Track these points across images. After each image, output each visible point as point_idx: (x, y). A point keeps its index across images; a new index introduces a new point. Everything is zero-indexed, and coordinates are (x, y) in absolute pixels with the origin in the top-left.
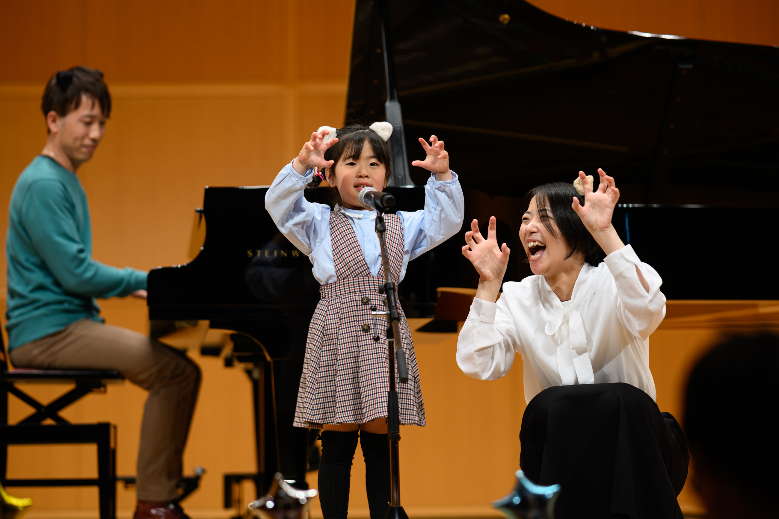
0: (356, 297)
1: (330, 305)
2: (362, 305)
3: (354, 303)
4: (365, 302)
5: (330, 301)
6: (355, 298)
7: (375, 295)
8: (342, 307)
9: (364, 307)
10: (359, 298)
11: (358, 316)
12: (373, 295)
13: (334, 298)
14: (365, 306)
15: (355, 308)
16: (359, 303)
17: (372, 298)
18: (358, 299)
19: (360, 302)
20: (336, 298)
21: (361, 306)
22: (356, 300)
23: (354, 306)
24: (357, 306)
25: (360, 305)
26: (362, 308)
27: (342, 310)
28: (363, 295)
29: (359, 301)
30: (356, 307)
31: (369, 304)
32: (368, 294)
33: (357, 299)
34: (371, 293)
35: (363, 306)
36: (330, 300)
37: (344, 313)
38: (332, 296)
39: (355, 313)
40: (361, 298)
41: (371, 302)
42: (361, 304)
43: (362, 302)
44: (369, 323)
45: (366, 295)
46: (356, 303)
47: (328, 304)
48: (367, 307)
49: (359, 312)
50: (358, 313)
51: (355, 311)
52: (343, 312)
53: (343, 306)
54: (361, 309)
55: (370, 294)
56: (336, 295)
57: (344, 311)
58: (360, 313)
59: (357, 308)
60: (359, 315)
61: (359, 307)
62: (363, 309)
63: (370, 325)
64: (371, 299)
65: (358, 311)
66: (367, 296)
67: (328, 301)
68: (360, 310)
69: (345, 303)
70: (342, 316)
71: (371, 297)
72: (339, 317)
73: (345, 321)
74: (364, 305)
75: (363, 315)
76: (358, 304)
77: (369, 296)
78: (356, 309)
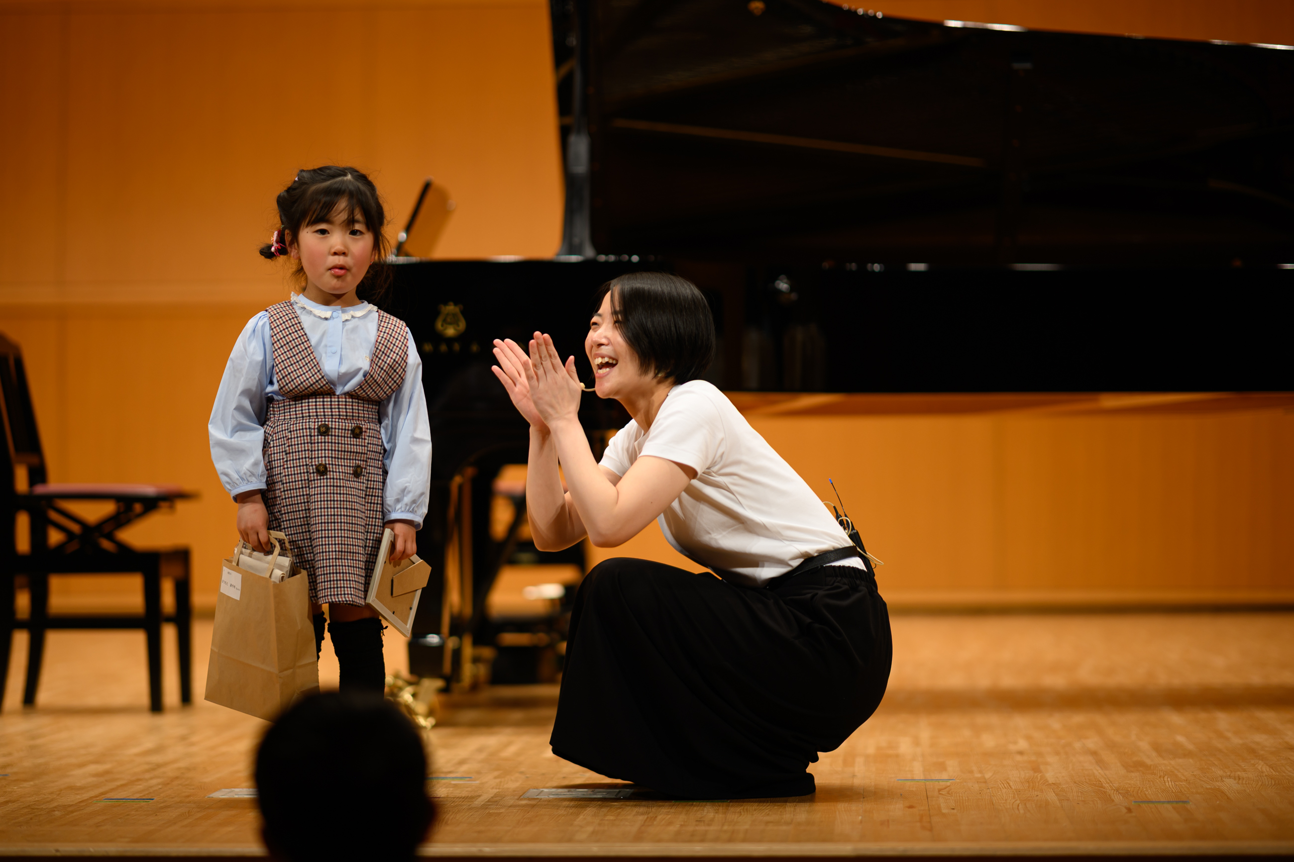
0: (311, 423)
1: (275, 433)
2: (318, 436)
3: (306, 432)
4: (324, 431)
5: (275, 427)
6: (309, 425)
7: (339, 422)
8: (290, 437)
9: (321, 439)
10: (315, 425)
11: (312, 451)
12: (335, 422)
13: (281, 423)
14: (323, 437)
15: (307, 439)
16: (314, 432)
17: (334, 427)
18: (313, 427)
19: (316, 430)
20: (284, 423)
21: (316, 437)
22: (309, 428)
23: (307, 436)
24: (311, 436)
25: (314, 436)
26: (318, 439)
27: (290, 440)
28: (321, 421)
29: (314, 429)
30: (309, 437)
31: (328, 435)
32: (328, 421)
33: (311, 426)
34: (334, 420)
35: (320, 437)
36: (276, 425)
37: (292, 445)
38: (279, 419)
39: (308, 446)
40: (318, 425)
41: (332, 432)
42: (316, 434)
43: (318, 432)
44: (327, 462)
45: (325, 421)
46: (310, 432)
47: (272, 431)
48: (325, 439)
49: (313, 445)
50: (312, 447)
51: (308, 443)
52: (290, 444)
53: (291, 435)
54: (316, 441)
55: (332, 421)
56: (285, 419)
57: (291, 442)
58: (315, 447)
59: (311, 440)
60: (313, 449)
61: (313, 438)
62: (320, 441)
63: (328, 466)
64: (332, 428)
65: (311, 443)
66: (327, 423)
67: (274, 426)
68: (315, 443)
69: (294, 431)
70: (289, 450)
71: (332, 425)
72: (285, 451)
73: (293, 456)
74: (321, 435)
75: (318, 450)
76: (313, 434)
77: (330, 423)
78: (309, 441)
